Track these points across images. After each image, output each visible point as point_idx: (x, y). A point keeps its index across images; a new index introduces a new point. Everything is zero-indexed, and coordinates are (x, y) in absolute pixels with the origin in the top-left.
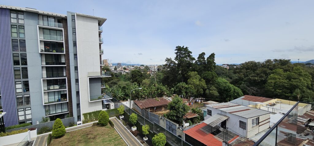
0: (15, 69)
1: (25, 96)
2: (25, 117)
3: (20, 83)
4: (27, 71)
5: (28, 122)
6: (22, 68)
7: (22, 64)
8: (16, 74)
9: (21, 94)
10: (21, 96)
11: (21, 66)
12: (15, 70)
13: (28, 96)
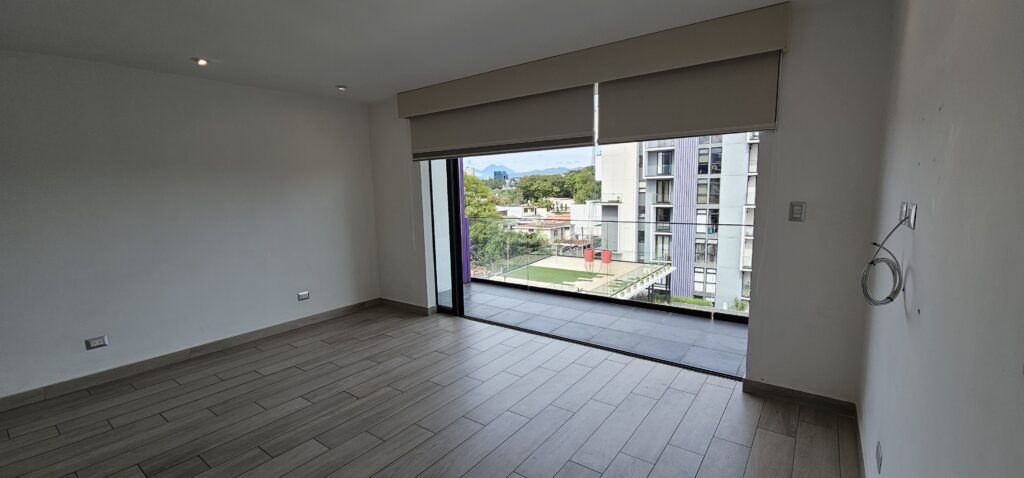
0: (701, 182)
1: (710, 242)
2: (705, 288)
3: (704, 212)
4: (718, 186)
5: (708, 299)
6: (712, 180)
7: (713, 172)
8: (700, 193)
9: (702, 236)
10: (702, 241)
11: (709, 176)
12: (698, 185)
13: (715, 242)
